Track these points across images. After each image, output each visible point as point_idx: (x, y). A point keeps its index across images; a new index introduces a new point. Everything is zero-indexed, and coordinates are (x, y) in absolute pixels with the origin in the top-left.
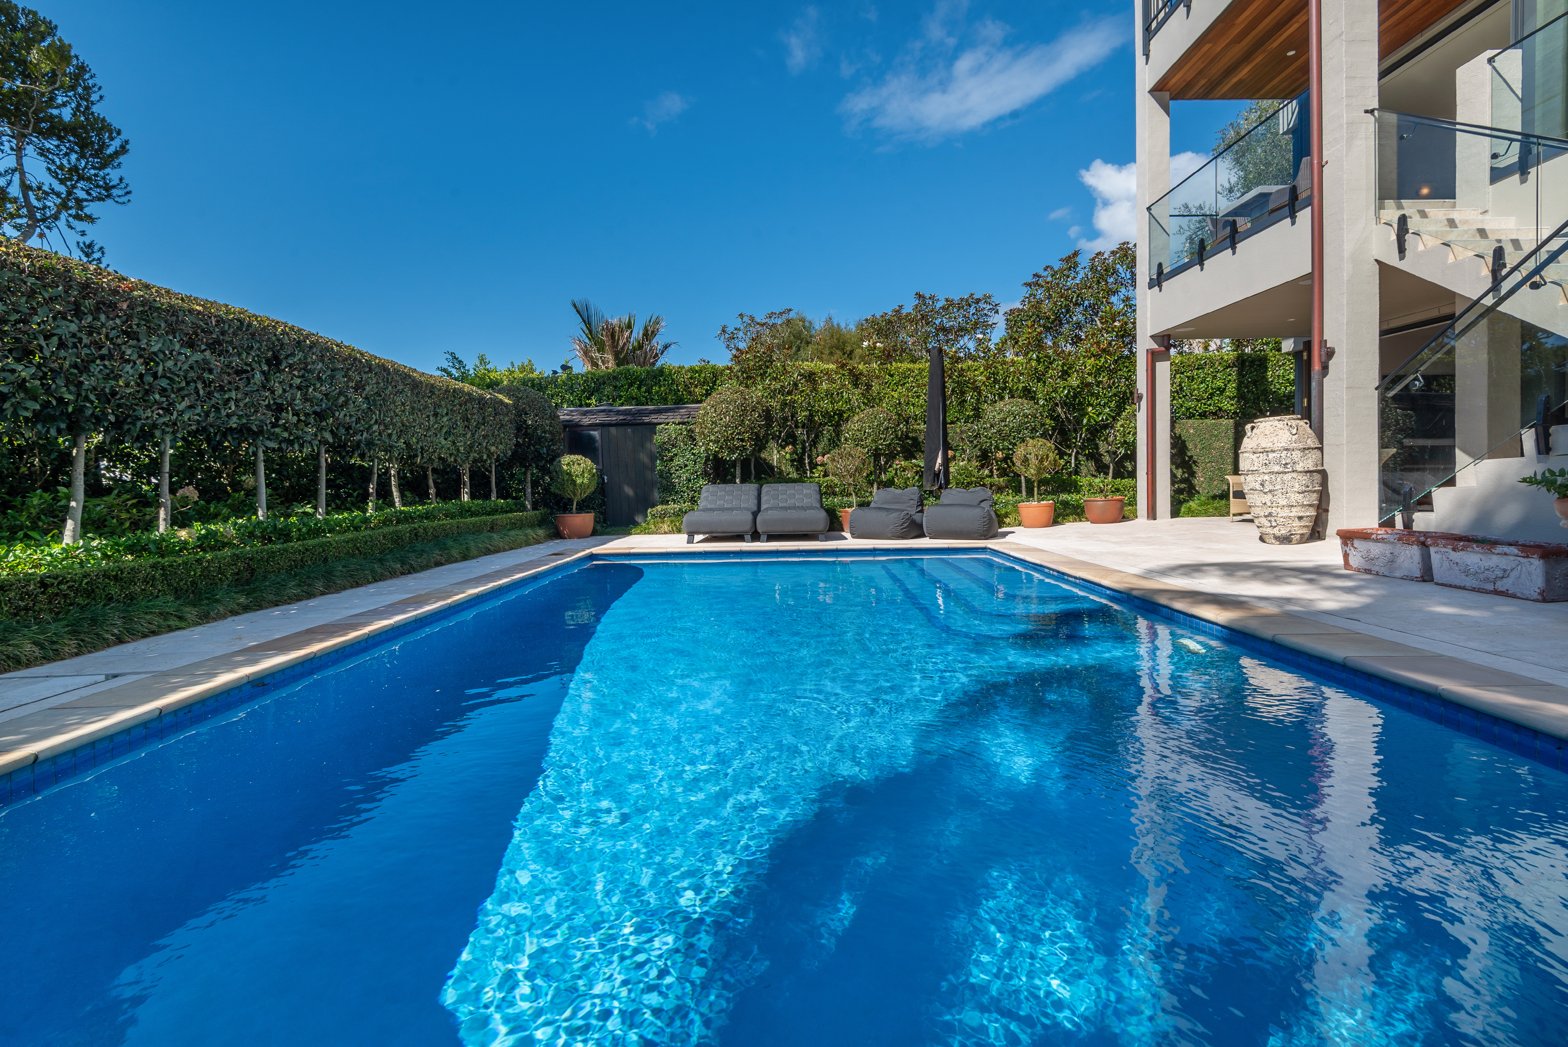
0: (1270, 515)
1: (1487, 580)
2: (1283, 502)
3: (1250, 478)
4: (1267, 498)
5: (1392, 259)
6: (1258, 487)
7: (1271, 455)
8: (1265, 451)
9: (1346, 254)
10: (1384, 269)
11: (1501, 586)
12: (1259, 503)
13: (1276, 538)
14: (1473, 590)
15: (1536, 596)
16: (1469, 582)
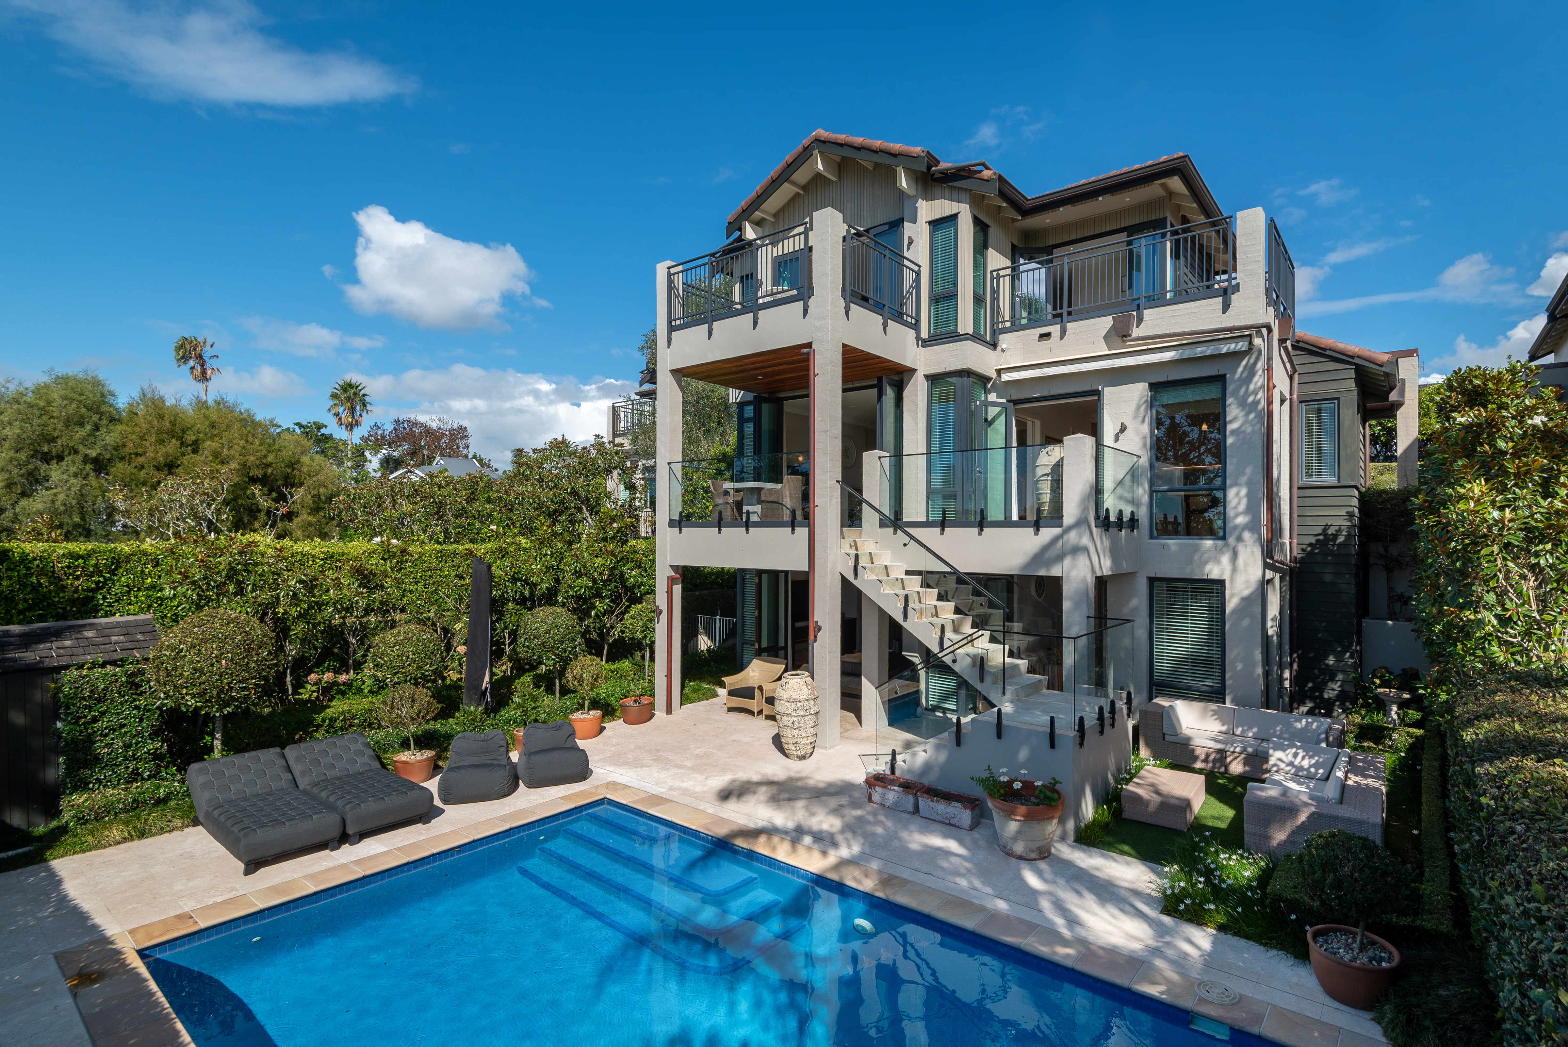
0: (796, 743)
1: (946, 818)
2: (804, 735)
3: (784, 718)
4: (795, 733)
5: (850, 577)
6: (790, 725)
7: (799, 704)
8: (795, 701)
9: (829, 570)
10: (844, 580)
11: (952, 821)
12: (790, 736)
13: (798, 757)
14: (940, 822)
15: (967, 828)
16: (938, 818)
